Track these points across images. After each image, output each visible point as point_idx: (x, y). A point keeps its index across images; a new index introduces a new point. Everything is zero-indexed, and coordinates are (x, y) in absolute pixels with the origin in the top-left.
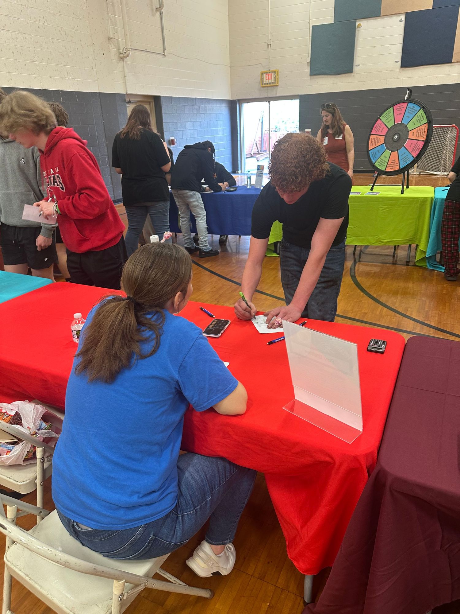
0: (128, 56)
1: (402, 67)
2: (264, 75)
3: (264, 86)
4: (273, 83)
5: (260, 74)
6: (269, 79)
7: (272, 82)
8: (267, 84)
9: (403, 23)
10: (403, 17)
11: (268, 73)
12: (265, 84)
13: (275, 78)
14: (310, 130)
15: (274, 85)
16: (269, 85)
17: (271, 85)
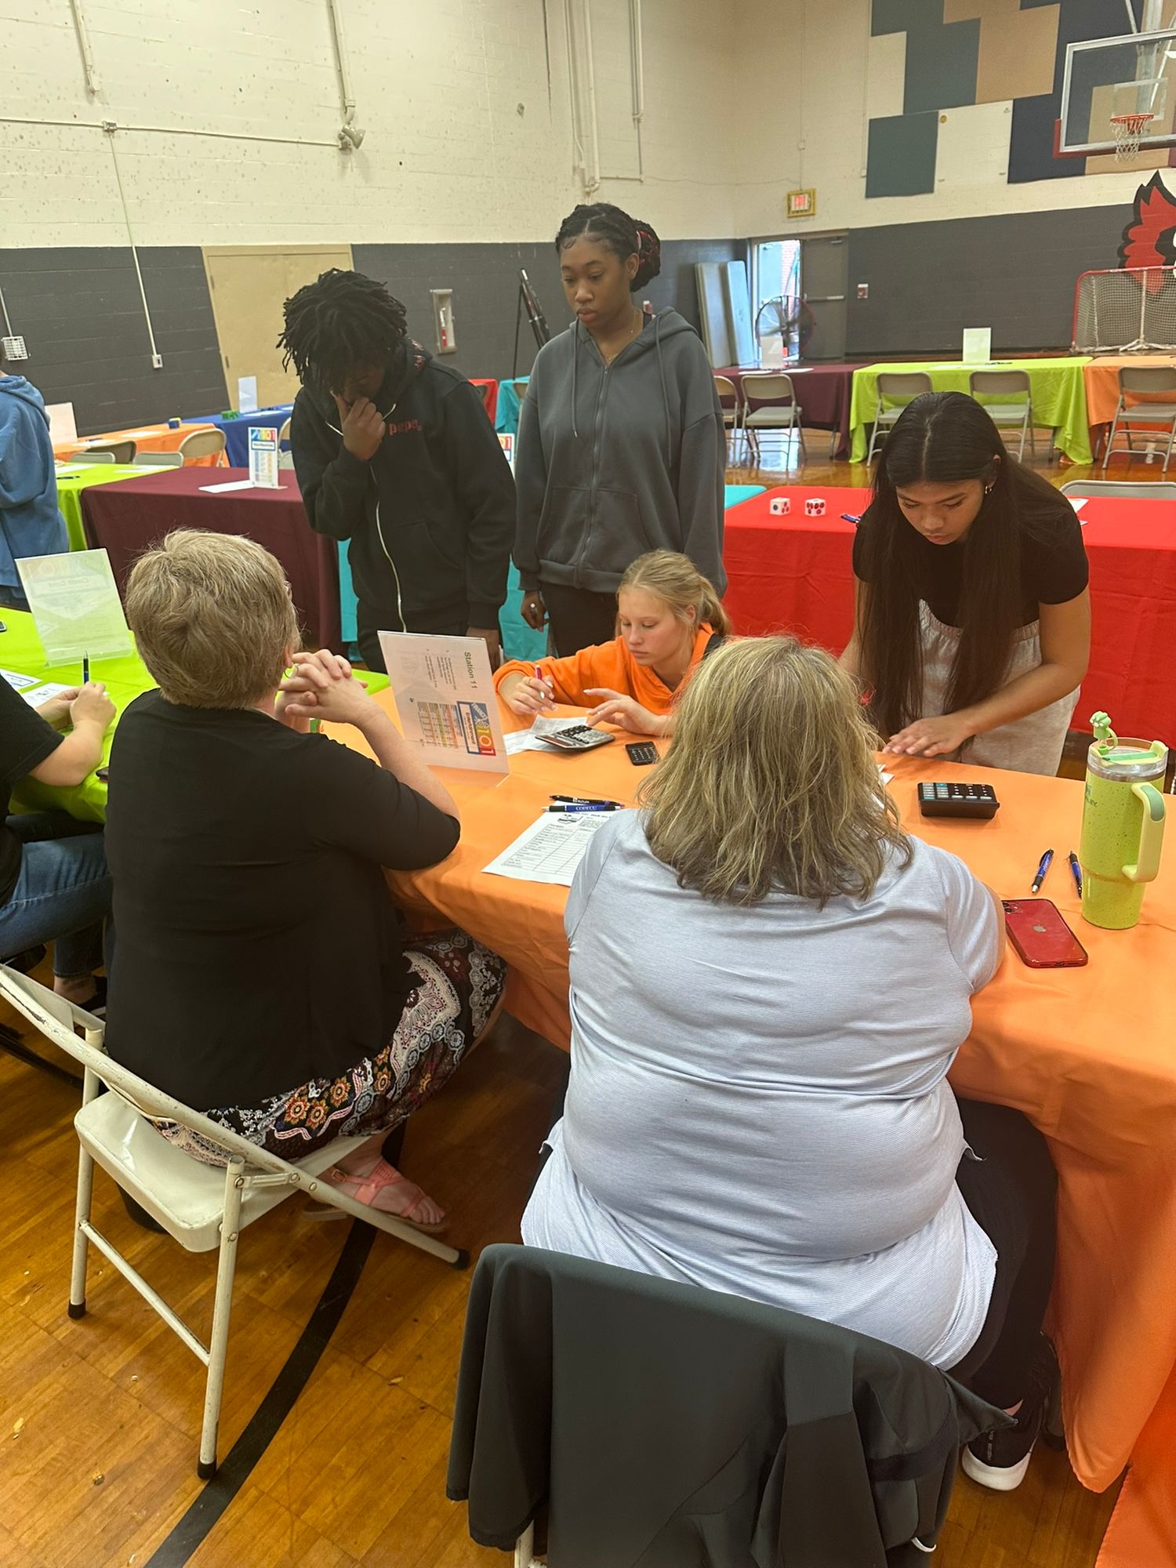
0: (597, 189)
1: (1010, 181)
2: (793, 198)
3: (791, 215)
4: (806, 211)
5: (785, 195)
6: (800, 205)
7: (806, 208)
8: (798, 212)
9: (1010, 114)
10: (1009, 104)
11: (799, 193)
12: (793, 212)
13: (809, 202)
14: (866, 286)
15: (808, 213)
16: (799, 214)
17: (804, 213)
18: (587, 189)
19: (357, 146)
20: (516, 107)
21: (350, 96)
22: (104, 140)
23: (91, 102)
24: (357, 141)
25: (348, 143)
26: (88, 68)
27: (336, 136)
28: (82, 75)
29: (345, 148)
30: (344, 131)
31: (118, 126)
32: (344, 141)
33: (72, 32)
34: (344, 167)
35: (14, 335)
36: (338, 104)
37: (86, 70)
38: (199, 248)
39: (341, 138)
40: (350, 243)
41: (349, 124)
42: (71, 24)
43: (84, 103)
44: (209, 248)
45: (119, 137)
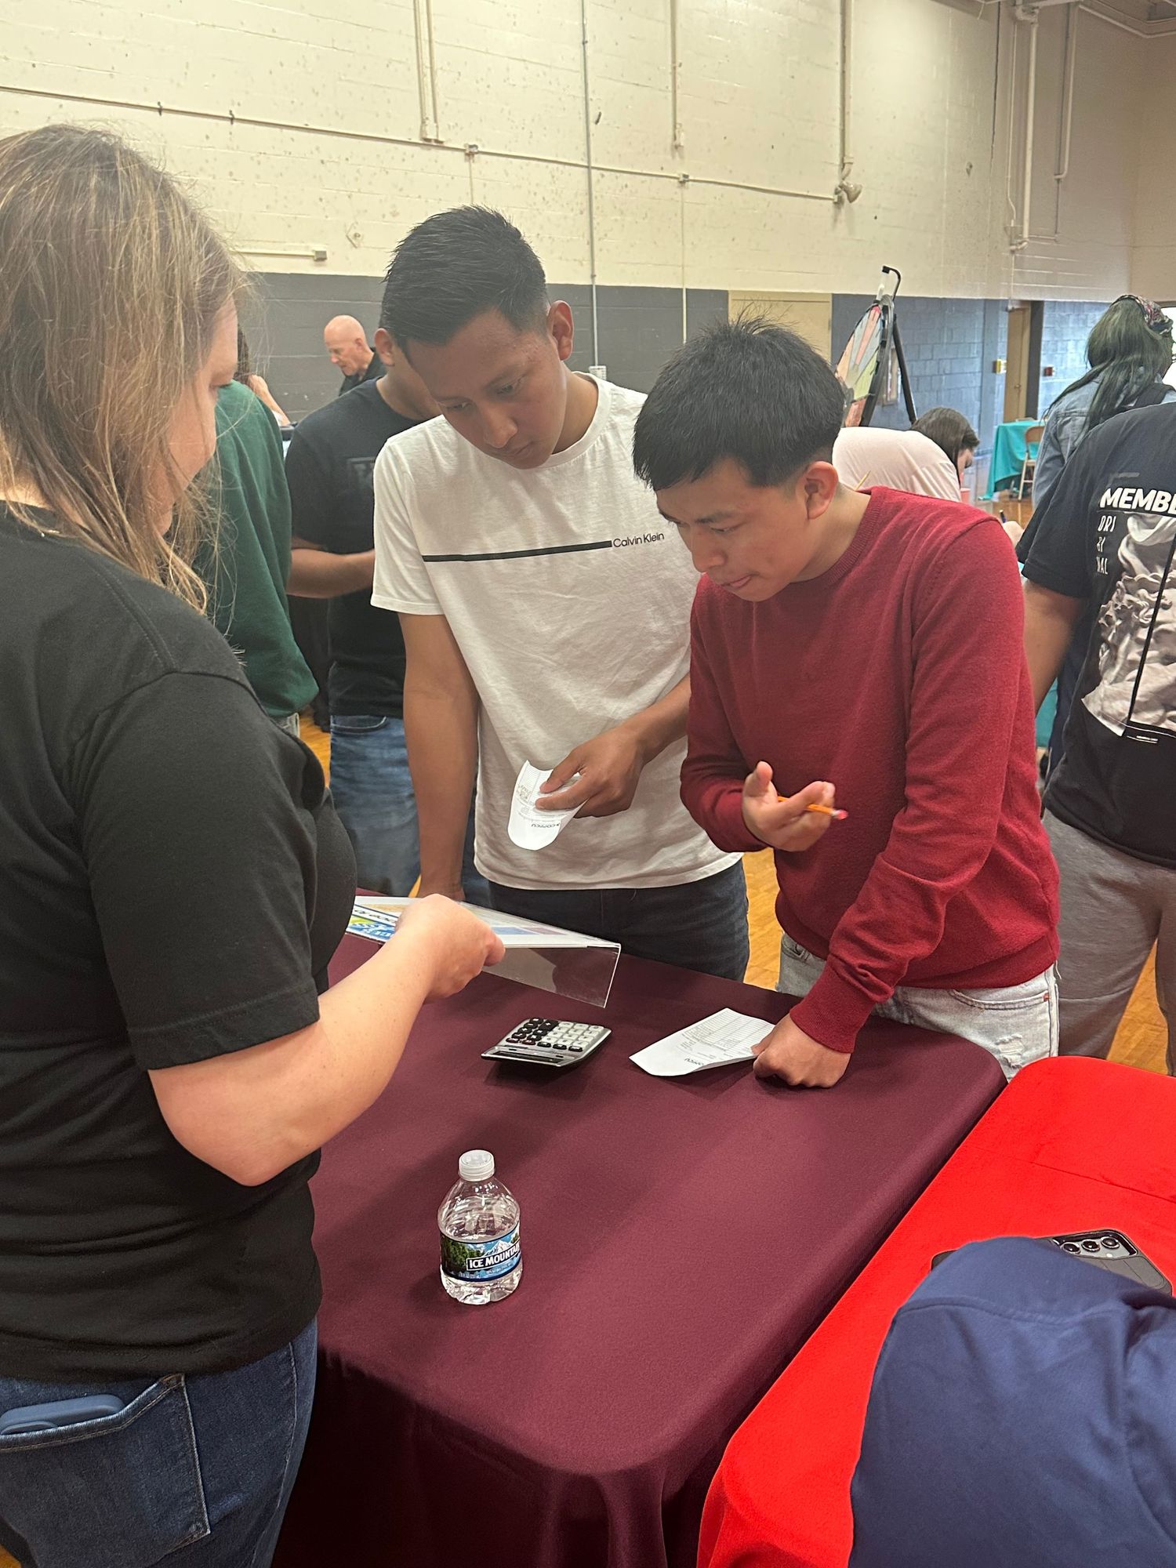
18: (1014, 247)
19: (851, 200)
20: (965, 166)
21: (850, 153)
22: (678, 190)
23: (673, 157)
24: (853, 195)
25: (845, 195)
26: (678, 126)
27: (833, 191)
28: (670, 132)
29: (839, 203)
30: (841, 186)
31: (691, 178)
32: (840, 195)
33: (670, 95)
34: (835, 220)
35: (599, 365)
36: (838, 162)
37: (675, 127)
38: (726, 292)
39: (837, 192)
40: (831, 292)
41: (843, 179)
42: (670, 88)
43: (669, 157)
44: (733, 291)
45: (688, 188)
